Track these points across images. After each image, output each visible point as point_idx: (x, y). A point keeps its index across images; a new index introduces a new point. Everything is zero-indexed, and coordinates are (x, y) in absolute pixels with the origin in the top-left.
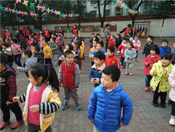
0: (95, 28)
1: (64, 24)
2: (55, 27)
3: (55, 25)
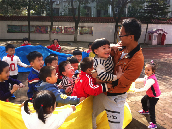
1: (22, 22)
3: (8, 22)
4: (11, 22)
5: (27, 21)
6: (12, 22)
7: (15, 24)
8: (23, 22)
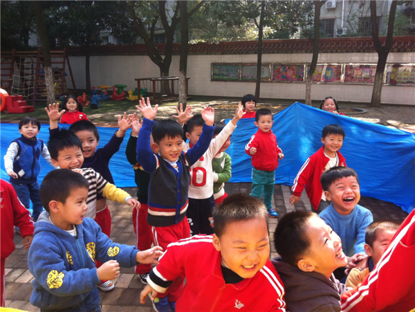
2: (214, 65)
4: (220, 56)
5: (255, 53)
6: (222, 56)
7: (228, 62)
8: (247, 55)
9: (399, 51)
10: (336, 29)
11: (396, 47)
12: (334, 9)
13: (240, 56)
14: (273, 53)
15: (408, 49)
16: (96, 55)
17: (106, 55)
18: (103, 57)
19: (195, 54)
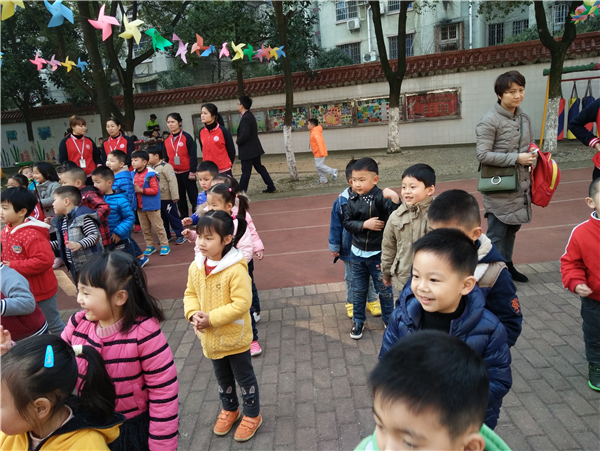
0: (360, 108)
1: (231, 101)
2: (194, 117)
3: (195, 106)
9: (420, 76)
10: (363, 56)
11: (415, 71)
12: (357, 31)
13: (227, 102)
14: (266, 94)
15: (432, 72)
16: (47, 119)
17: (59, 117)
18: (55, 120)
19: (170, 105)
